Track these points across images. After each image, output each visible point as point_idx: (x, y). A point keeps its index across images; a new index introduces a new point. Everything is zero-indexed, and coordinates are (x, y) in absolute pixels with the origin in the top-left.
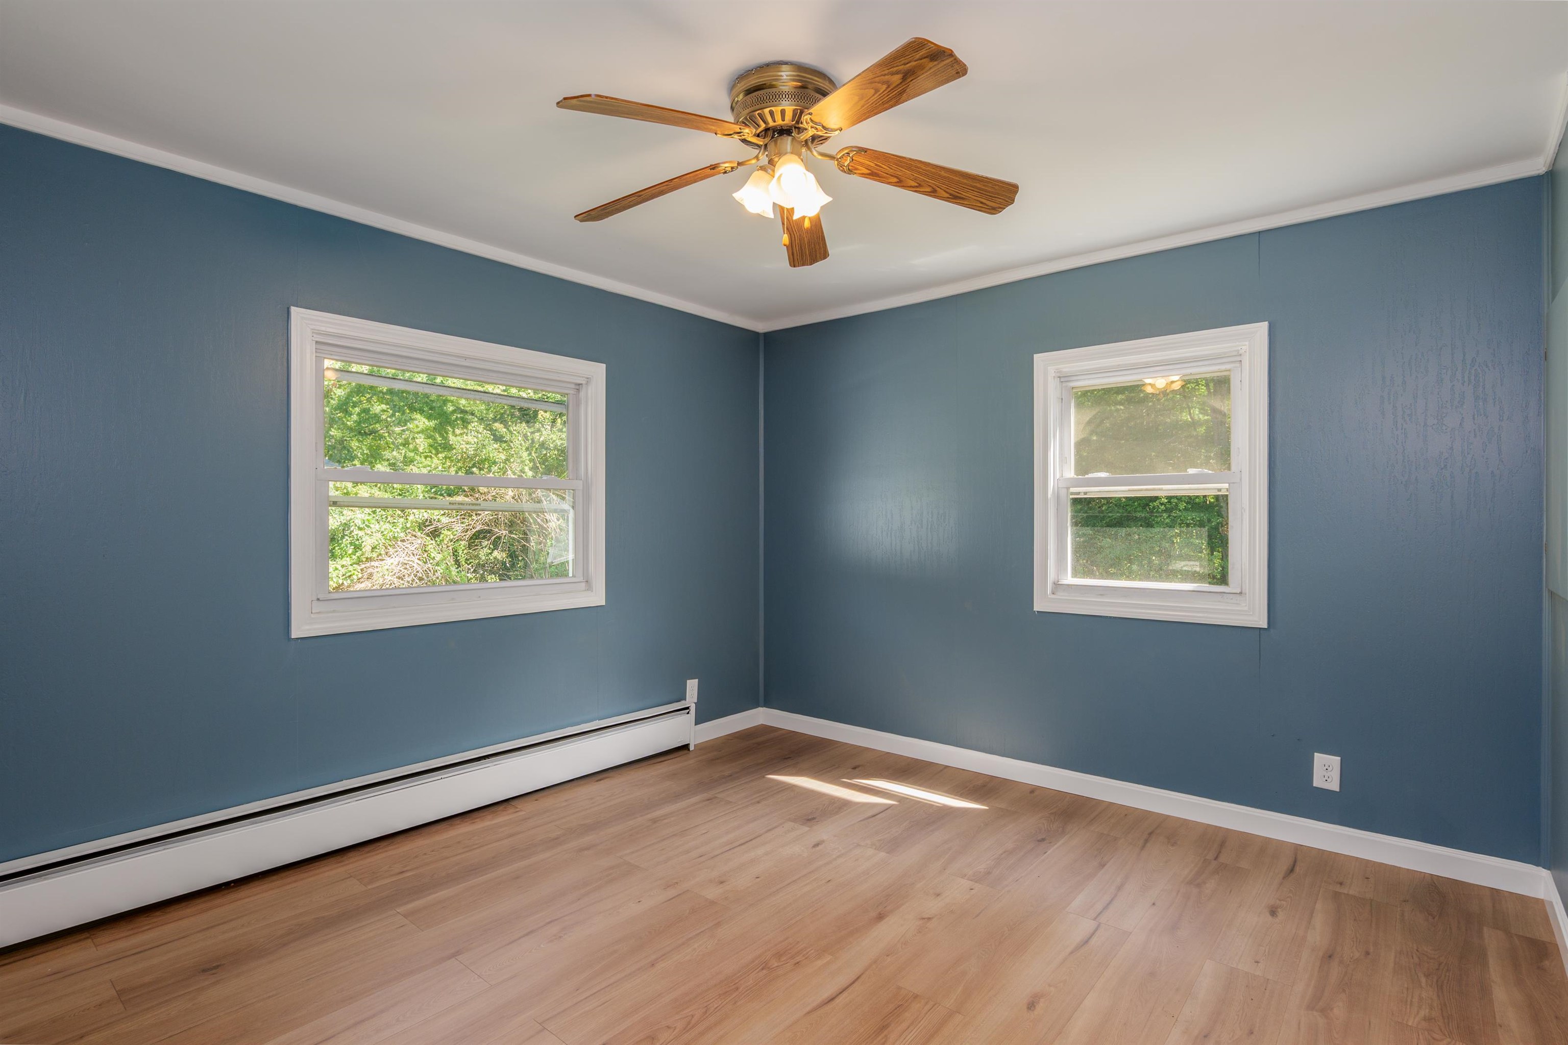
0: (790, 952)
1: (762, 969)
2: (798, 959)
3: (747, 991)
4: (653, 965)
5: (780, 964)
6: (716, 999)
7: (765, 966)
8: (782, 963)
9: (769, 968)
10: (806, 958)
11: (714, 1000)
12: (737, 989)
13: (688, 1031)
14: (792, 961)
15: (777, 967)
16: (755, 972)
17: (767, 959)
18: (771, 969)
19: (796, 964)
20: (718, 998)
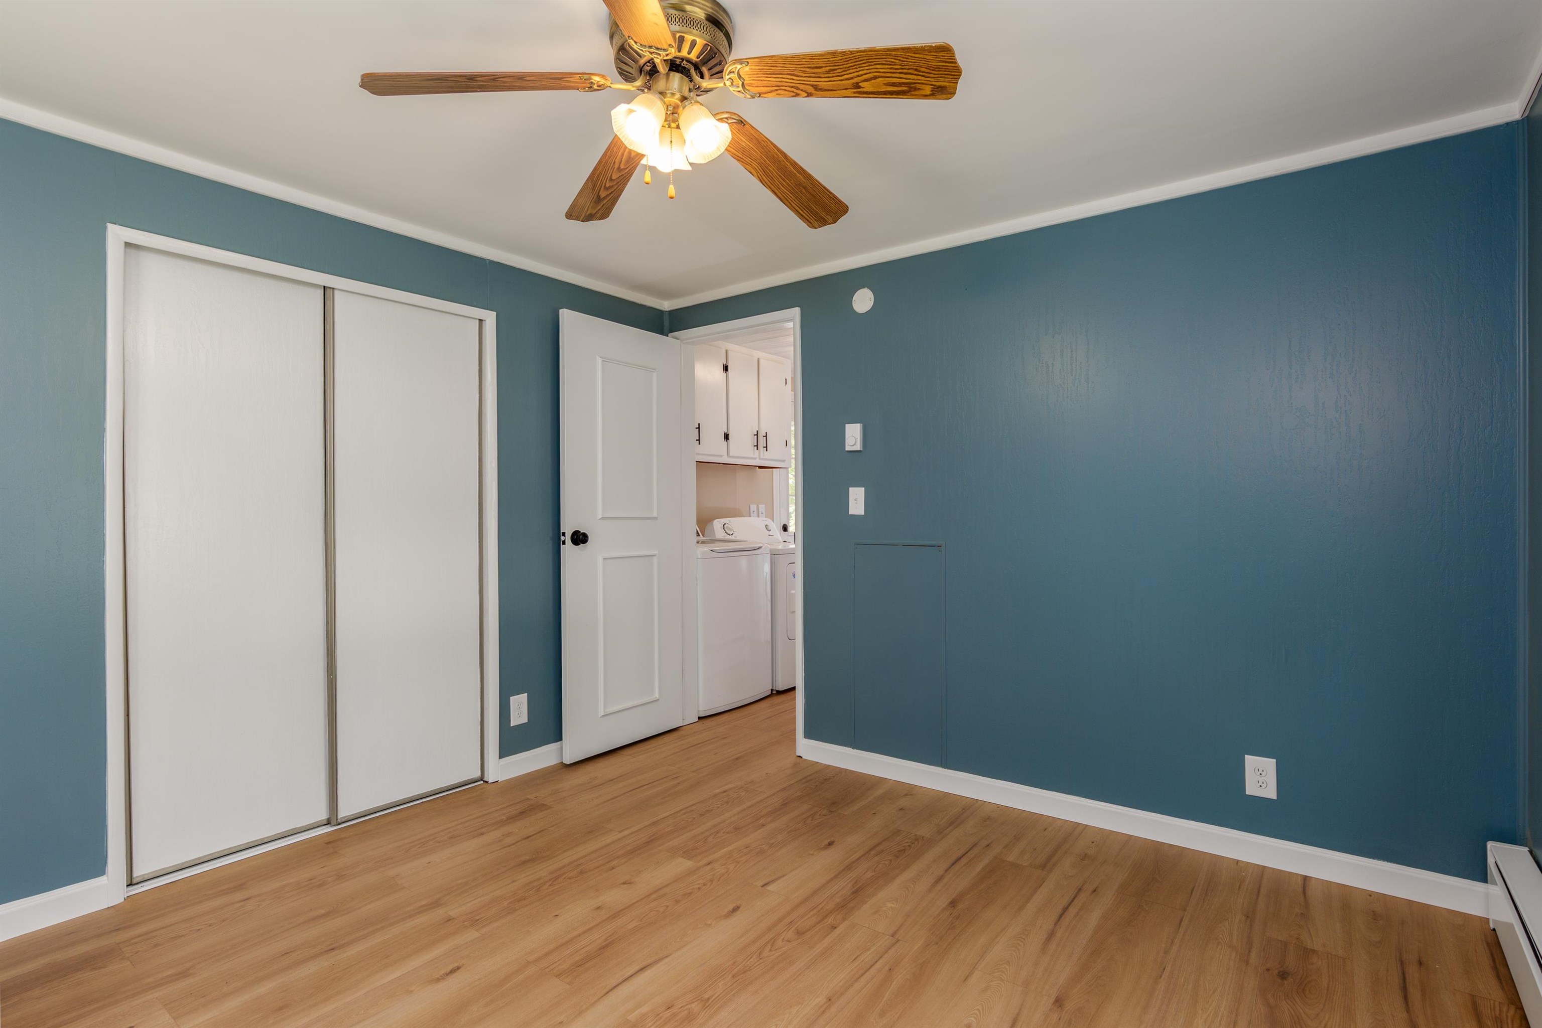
0: (676, 1023)
1: (709, 999)
2: (668, 1014)
3: (724, 975)
4: (830, 1000)
5: (689, 1006)
6: (753, 965)
7: (706, 1003)
8: (687, 1007)
9: (702, 1001)
10: (658, 1015)
11: (755, 965)
12: (733, 976)
13: (772, 939)
14: (675, 1011)
15: (693, 1002)
16: (716, 996)
17: (704, 1012)
18: (699, 1000)
19: (671, 1006)
20: (751, 967)
